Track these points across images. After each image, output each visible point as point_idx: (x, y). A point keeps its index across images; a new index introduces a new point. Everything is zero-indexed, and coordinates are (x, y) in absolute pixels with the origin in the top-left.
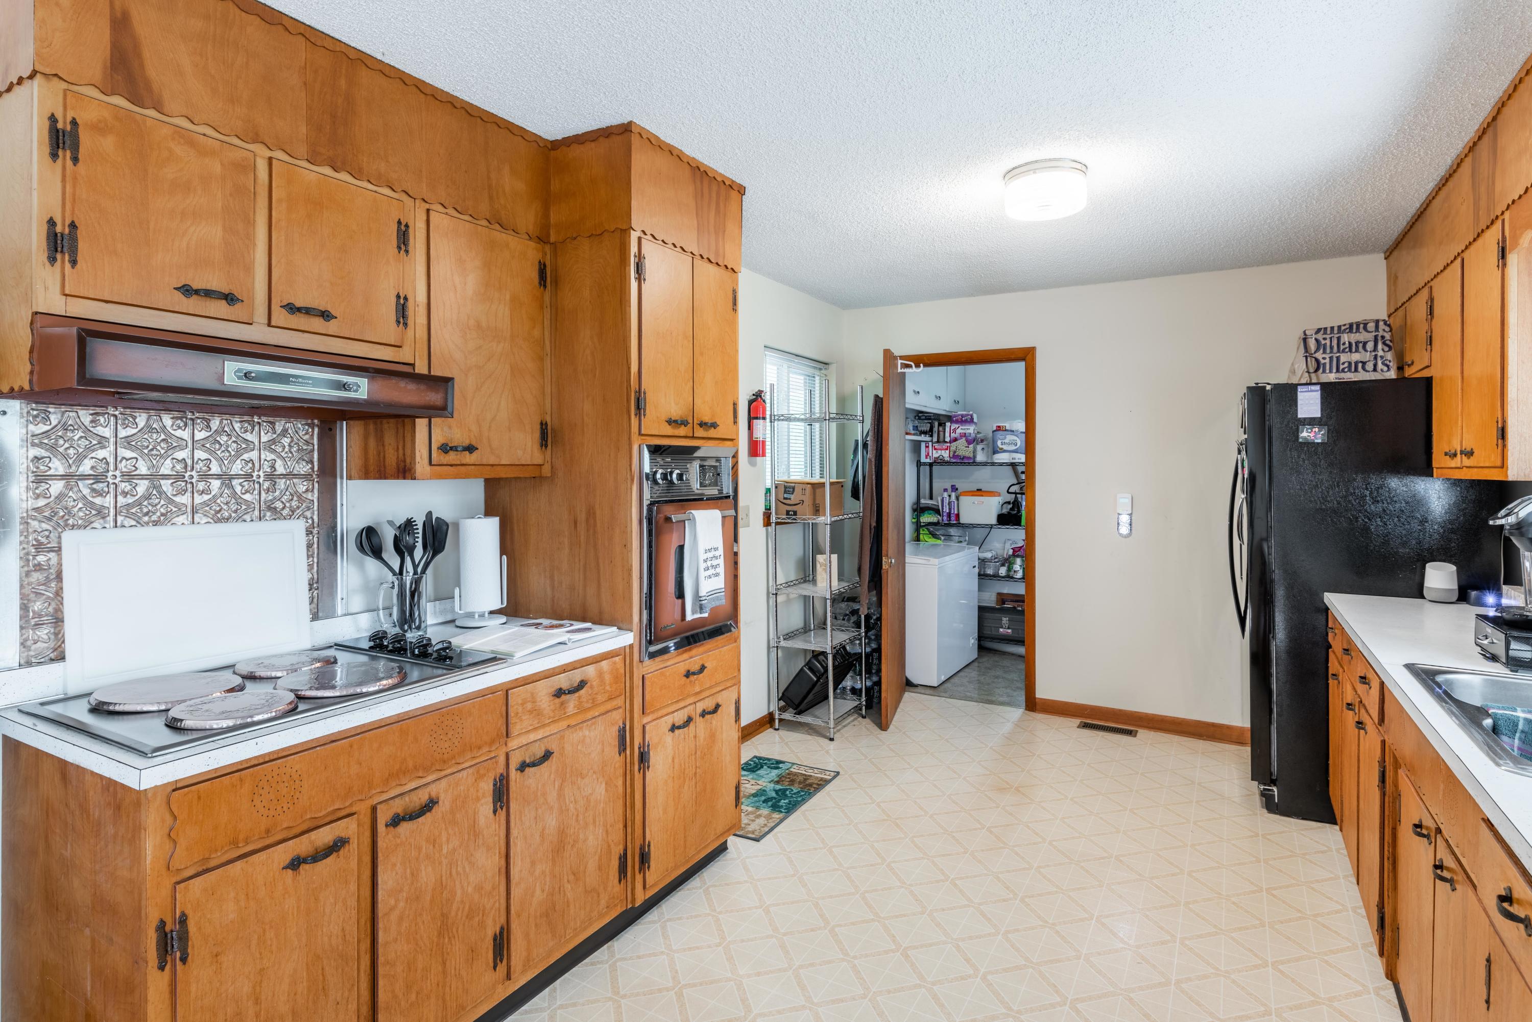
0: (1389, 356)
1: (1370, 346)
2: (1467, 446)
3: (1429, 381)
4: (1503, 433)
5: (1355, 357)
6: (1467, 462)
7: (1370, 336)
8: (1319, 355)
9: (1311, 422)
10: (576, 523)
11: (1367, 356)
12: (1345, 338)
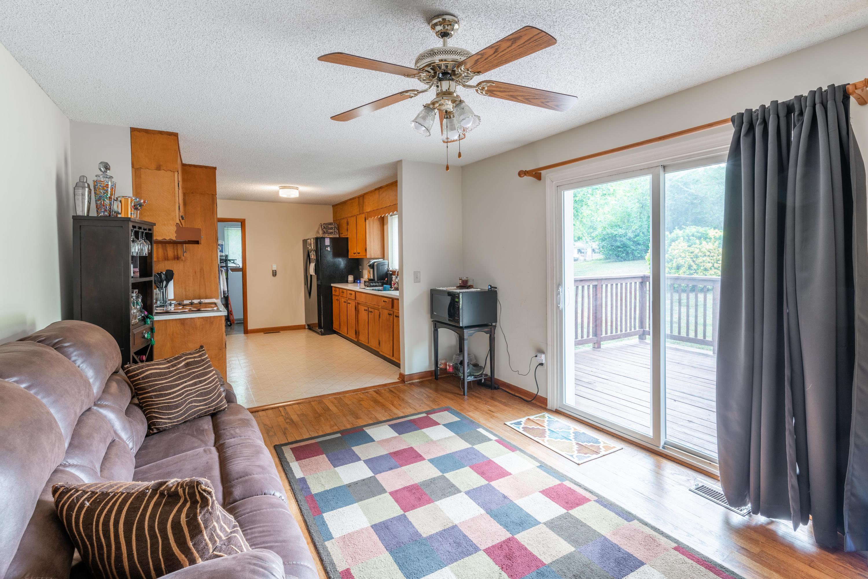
0: (337, 231)
1: (334, 228)
2: (358, 251)
3: (347, 238)
4: (366, 250)
5: (331, 231)
6: (358, 255)
7: (334, 226)
8: (324, 230)
9: (328, 246)
10: (195, 272)
11: (333, 231)
12: (329, 226)
